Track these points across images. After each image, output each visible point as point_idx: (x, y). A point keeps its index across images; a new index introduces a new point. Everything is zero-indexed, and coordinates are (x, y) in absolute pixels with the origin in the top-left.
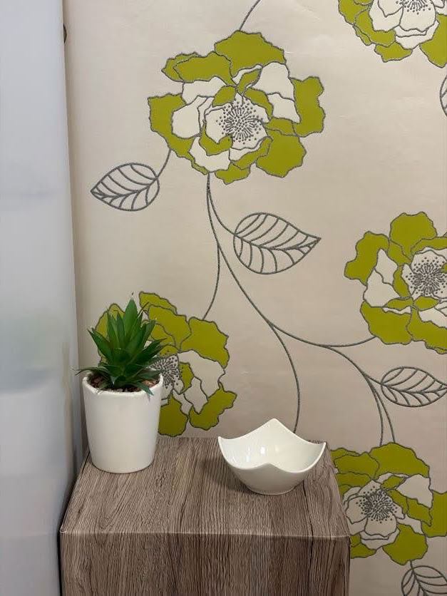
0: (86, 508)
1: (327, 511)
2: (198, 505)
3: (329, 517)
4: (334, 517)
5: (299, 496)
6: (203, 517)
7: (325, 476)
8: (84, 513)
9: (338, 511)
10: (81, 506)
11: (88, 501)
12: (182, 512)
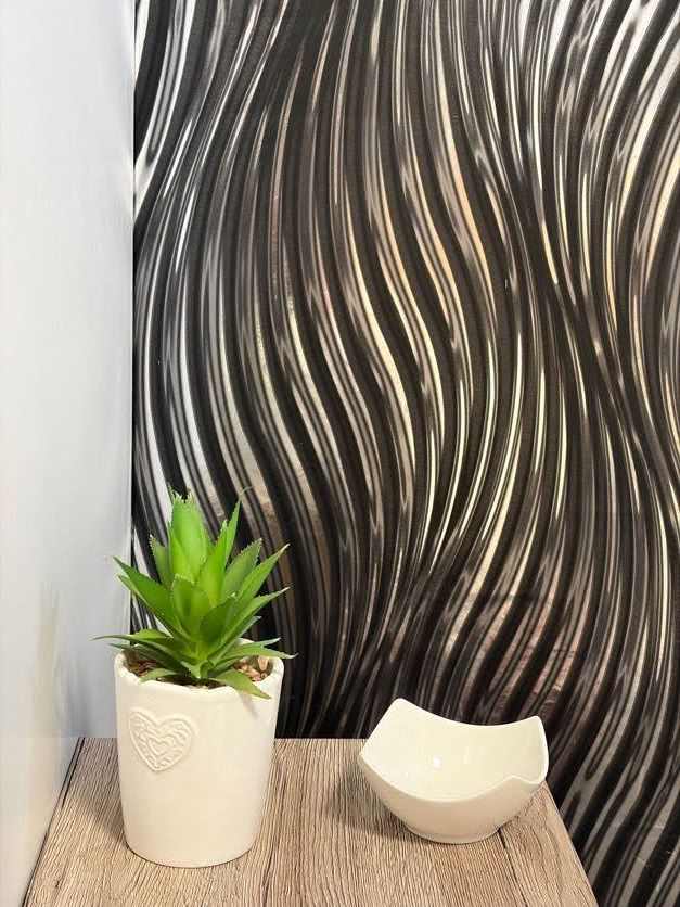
0: (71, 880)
1: (552, 878)
2: (297, 872)
3: (560, 892)
4: (569, 888)
5: (493, 848)
6: (308, 894)
7: (537, 807)
8: (67, 888)
9: (575, 876)
10: (60, 874)
11: (75, 863)
12: (266, 885)
